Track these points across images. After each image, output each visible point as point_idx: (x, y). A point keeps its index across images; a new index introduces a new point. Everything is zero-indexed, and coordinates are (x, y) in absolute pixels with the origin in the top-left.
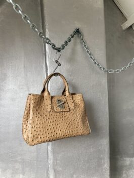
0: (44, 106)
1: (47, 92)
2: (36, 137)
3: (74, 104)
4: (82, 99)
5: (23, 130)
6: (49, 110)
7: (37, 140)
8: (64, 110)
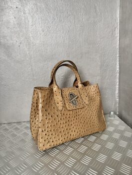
0: (55, 103)
1: (56, 87)
2: (47, 141)
3: (89, 97)
4: (97, 90)
5: (31, 128)
6: (60, 108)
7: (49, 144)
8: (78, 107)
